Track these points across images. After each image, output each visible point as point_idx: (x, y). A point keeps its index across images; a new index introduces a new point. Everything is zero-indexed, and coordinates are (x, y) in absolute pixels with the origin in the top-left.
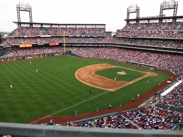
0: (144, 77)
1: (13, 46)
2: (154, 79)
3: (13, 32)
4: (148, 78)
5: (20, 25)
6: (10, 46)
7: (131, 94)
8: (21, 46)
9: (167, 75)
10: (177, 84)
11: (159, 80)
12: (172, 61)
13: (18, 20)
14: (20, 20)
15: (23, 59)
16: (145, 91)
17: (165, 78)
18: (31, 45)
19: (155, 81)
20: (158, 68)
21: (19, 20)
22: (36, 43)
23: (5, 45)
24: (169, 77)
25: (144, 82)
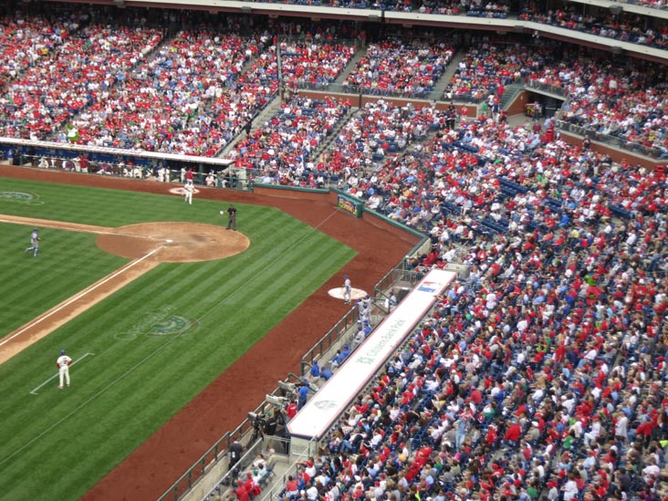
0: (121, 278)
2: (219, 284)
4: (158, 284)
7: (20, 465)
9: (322, 235)
10: (416, 305)
11: (260, 289)
12: (353, 102)
16: (150, 411)
17: (315, 263)
19: (231, 301)
20: (242, 174)
24: (346, 248)
25: (130, 327)
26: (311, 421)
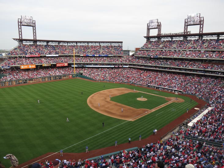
0: (168, 103)
1: (13, 67)
2: (180, 105)
3: (13, 50)
4: (172, 104)
5: (21, 43)
6: (9, 68)
8: (22, 67)
9: (194, 101)
11: (185, 107)
13: (19, 36)
14: (22, 36)
15: (24, 83)
16: (170, 120)
17: (192, 105)
18: (34, 67)
19: (181, 108)
20: (184, 92)
22: (41, 63)
23: (3, 66)
24: (197, 103)
25: (168, 109)
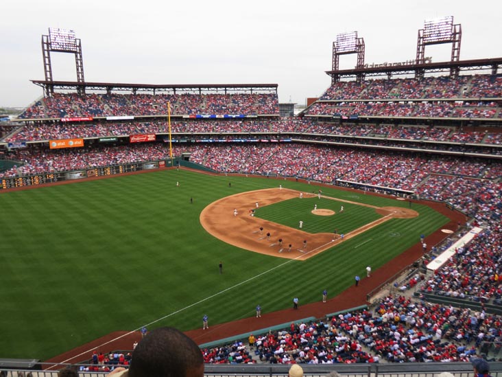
0: (382, 220)
1: (32, 144)
2: (408, 225)
3: (33, 107)
4: (392, 223)
5: (50, 90)
6: (23, 146)
7: (351, 266)
8: (54, 145)
9: (440, 214)
10: (468, 238)
13: (46, 75)
14: (51, 75)
15: (59, 180)
16: (386, 256)
17: (436, 223)
18: (80, 143)
19: (412, 230)
20: (418, 195)
21: (49, 76)
22: (96, 135)
23: (10, 142)
24: (447, 219)
25: (383, 234)
26: (433, 265)
